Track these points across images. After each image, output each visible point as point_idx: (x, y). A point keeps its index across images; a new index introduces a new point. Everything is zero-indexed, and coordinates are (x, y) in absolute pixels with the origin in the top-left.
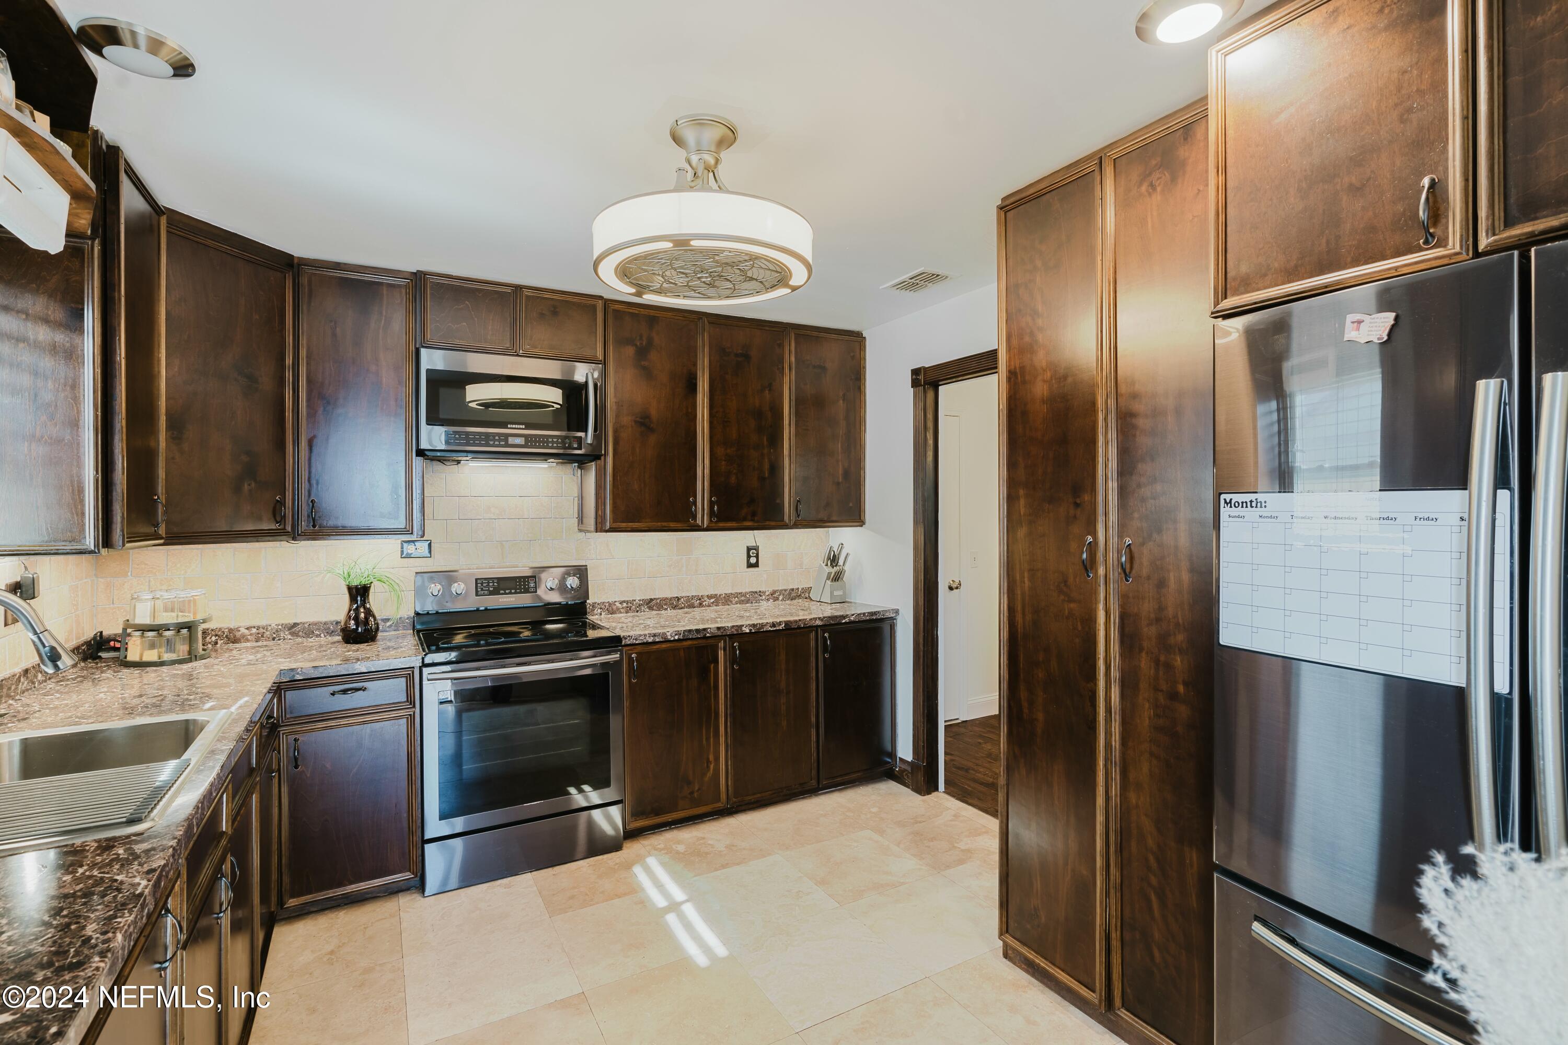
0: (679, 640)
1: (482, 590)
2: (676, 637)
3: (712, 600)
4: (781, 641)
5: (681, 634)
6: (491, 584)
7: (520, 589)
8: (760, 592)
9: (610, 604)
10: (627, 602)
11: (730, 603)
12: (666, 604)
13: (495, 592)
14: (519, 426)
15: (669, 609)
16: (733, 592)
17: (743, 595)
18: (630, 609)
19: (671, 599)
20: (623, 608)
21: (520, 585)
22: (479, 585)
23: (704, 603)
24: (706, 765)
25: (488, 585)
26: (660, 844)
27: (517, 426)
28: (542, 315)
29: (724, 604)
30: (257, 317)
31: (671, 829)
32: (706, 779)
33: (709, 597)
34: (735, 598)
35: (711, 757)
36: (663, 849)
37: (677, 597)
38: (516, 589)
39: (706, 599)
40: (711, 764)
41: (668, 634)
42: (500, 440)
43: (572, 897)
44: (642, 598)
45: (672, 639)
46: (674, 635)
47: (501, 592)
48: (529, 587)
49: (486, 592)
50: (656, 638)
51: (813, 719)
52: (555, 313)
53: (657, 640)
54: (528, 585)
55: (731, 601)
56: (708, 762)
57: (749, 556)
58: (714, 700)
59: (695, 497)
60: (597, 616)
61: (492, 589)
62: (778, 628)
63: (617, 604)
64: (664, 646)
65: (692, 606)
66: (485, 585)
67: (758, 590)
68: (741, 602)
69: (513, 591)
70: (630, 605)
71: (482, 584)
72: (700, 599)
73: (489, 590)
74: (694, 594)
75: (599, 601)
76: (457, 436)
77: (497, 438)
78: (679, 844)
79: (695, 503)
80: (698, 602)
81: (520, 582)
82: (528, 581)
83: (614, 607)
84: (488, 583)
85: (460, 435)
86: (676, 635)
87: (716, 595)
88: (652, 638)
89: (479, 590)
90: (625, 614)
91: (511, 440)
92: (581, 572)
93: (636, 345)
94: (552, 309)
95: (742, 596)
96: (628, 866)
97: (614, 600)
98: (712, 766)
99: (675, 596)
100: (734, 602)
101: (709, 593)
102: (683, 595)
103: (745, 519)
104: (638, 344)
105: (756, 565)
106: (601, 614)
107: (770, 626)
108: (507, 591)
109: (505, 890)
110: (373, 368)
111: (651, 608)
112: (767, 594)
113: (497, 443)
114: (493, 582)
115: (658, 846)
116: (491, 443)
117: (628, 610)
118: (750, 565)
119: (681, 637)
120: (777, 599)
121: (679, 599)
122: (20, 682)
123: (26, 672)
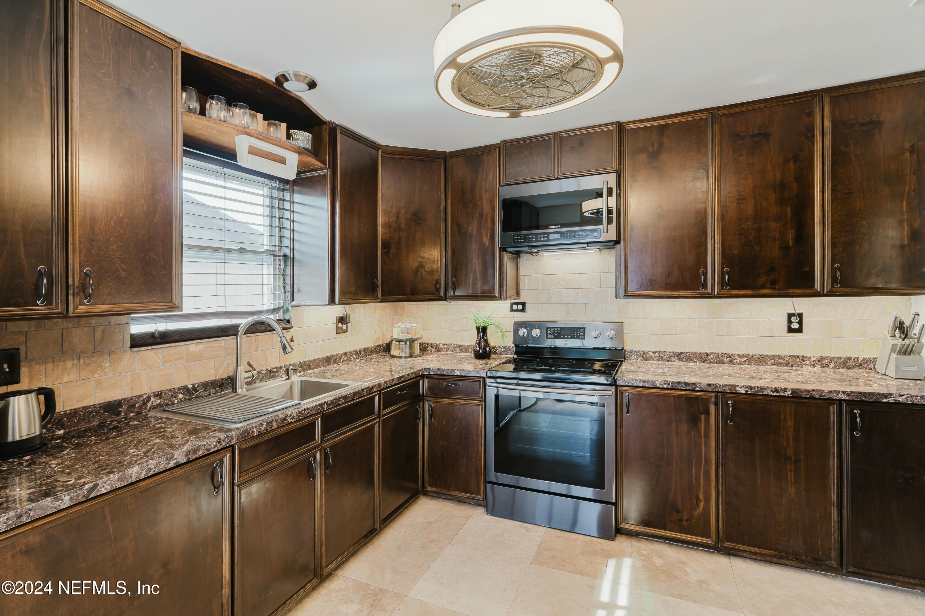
0: (667, 389)
1: (550, 334)
2: (665, 386)
3: (744, 359)
4: (788, 408)
5: (669, 384)
6: (556, 331)
7: (574, 335)
8: (803, 356)
9: (644, 353)
10: (659, 353)
11: (764, 364)
12: (695, 358)
13: (558, 337)
14: (556, 227)
15: (698, 362)
16: (769, 354)
17: (784, 357)
18: (662, 358)
19: (700, 354)
20: (655, 357)
21: (574, 333)
22: (549, 331)
23: (735, 361)
24: (695, 501)
25: (554, 332)
26: (645, 550)
27: (555, 227)
28: (573, 148)
29: (756, 364)
30: (426, 188)
31: (665, 543)
32: (696, 513)
33: (741, 356)
34: (771, 359)
35: (701, 497)
36: (644, 556)
37: (706, 353)
38: (571, 336)
39: (737, 357)
40: (700, 502)
41: (657, 382)
42: (544, 237)
43: (554, 557)
44: (672, 351)
45: (661, 387)
46: (662, 383)
47: (562, 337)
48: (580, 335)
49: (552, 336)
50: (646, 384)
51: (834, 497)
52: (581, 144)
53: (647, 386)
54: (579, 334)
55: (766, 363)
56: (698, 499)
57: (790, 322)
58: (705, 447)
59: (706, 268)
60: (633, 361)
61: (556, 334)
62: (782, 394)
63: (651, 353)
64: (654, 391)
65: (721, 362)
66: (552, 331)
67: (800, 355)
68: (780, 364)
69: (569, 337)
70: (661, 355)
71: (550, 331)
72: (730, 357)
73: (554, 335)
74: (724, 352)
75: (635, 349)
76: (519, 237)
77: (542, 236)
78: (660, 558)
79: (705, 274)
80: (728, 359)
81: (574, 331)
82: (580, 331)
83: (648, 356)
84: (554, 330)
85: (520, 237)
86: (665, 384)
87: (749, 355)
88: (642, 384)
89: (549, 334)
90: (657, 362)
91: (551, 236)
92: (619, 326)
93: (648, 152)
94: (580, 142)
95: (779, 359)
96: (608, 555)
97: (648, 350)
98: (702, 505)
99: (705, 352)
100: (769, 363)
101: (741, 352)
102: (714, 351)
103: (763, 287)
104: (650, 150)
105: (799, 330)
106: (637, 359)
107: (772, 391)
108: (566, 337)
109: (525, 531)
110: (480, 203)
111: (681, 360)
112: (812, 359)
113: (542, 239)
114: (557, 330)
115: (642, 552)
116: (539, 239)
117: (660, 358)
118: (790, 330)
119: (670, 386)
120: (827, 366)
121: (708, 355)
122: (342, 357)
123: (345, 354)
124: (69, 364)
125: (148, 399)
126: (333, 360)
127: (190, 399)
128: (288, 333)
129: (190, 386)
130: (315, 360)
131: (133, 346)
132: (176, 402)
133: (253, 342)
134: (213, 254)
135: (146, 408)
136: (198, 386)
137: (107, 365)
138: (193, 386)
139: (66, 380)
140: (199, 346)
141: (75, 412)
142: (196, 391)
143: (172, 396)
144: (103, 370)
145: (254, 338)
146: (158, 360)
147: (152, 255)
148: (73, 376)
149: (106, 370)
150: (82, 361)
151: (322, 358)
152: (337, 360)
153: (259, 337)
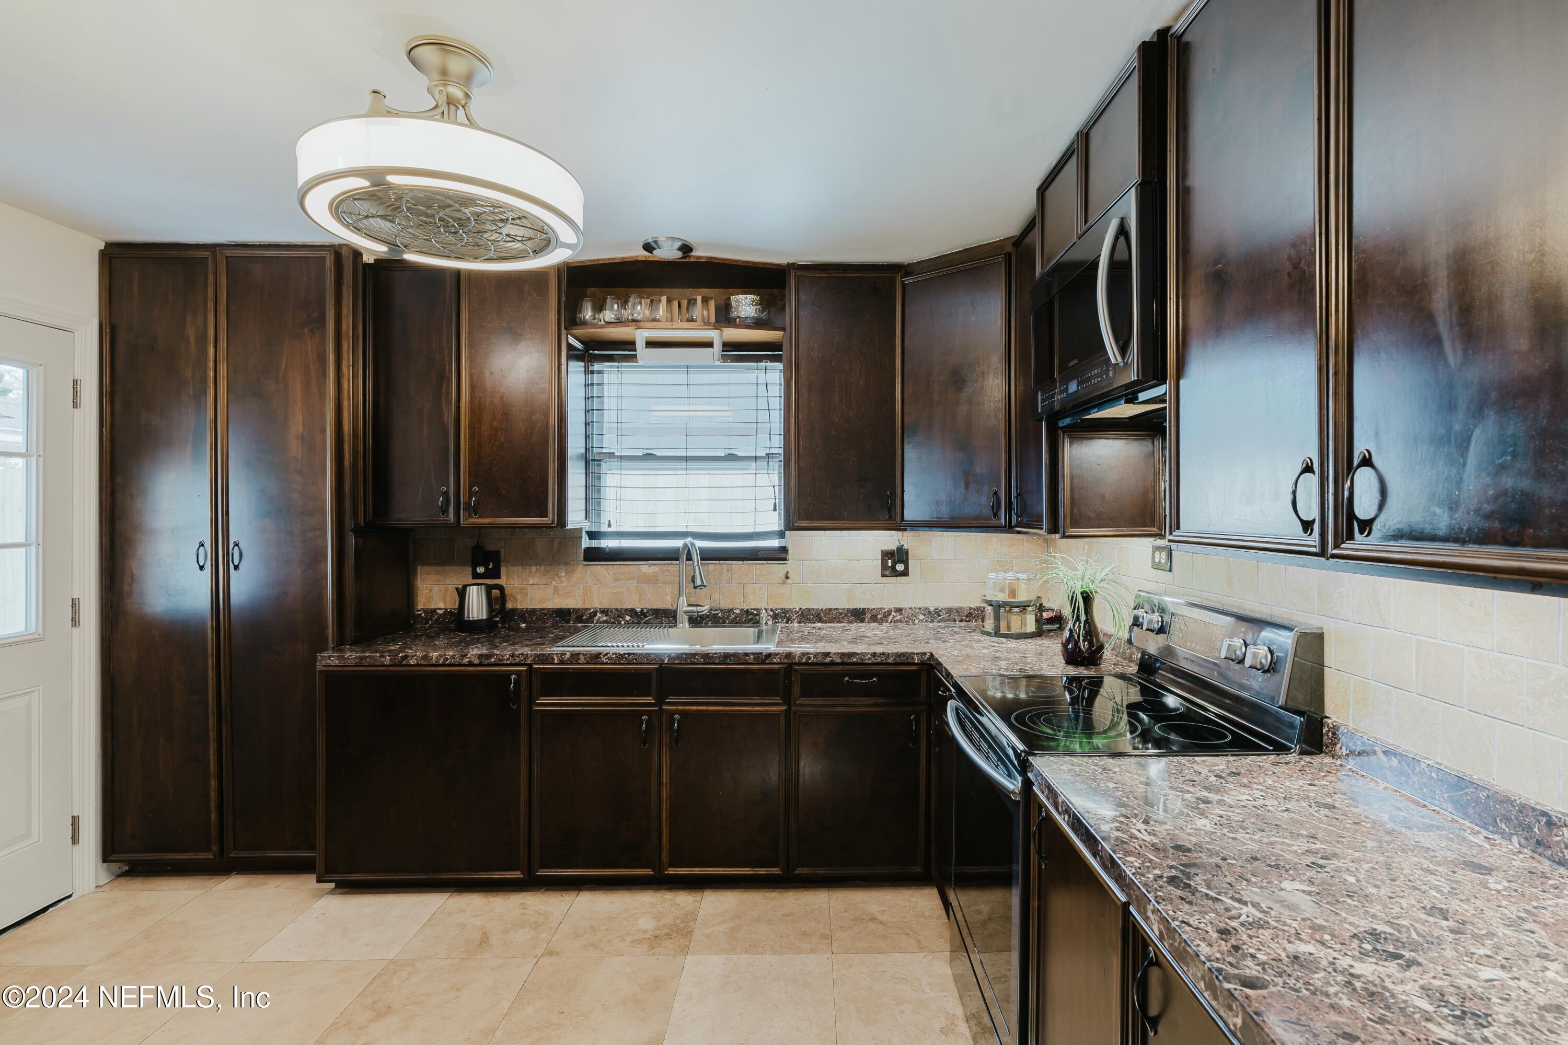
122: (889, 614)
123: (899, 610)
124: (534, 568)
125: (595, 613)
126: (868, 616)
127: (639, 623)
128: (781, 566)
129: (639, 610)
130: (830, 610)
131: (586, 559)
132: (623, 622)
133: (725, 572)
134: (683, 464)
135: (593, 622)
136: (647, 612)
137: (563, 574)
138: (642, 610)
139: (531, 582)
140: (652, 567)
141: (533, 611)
142: (646, 617)
143: (619, 616)
144: (560, 578)
145: (725, 567)
146: (608, 576)
147: (529, 474)
148: (536, 580)
149: (562, 579)
150: (543, 567)
151: (844, 609)
152: (879, 616)
153: (733, 566)
